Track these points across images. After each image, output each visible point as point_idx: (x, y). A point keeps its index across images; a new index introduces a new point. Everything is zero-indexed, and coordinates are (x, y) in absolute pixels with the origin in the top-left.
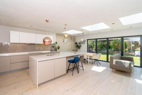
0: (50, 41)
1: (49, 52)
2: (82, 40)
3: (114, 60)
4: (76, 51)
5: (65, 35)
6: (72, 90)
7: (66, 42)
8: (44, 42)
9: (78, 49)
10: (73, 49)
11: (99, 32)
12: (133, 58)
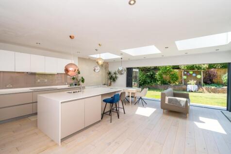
0: (77, 69)
1: (67, 86)
2: (121, 69)
3: (167, 98)
4: (110, 86)
5: (98, 61)
6: (116, 142)
7: (98, 71)
8: (67, 70)
9: (112, 83)
10: (104, 82)
11: (145, 58)
12: (188, 94)
